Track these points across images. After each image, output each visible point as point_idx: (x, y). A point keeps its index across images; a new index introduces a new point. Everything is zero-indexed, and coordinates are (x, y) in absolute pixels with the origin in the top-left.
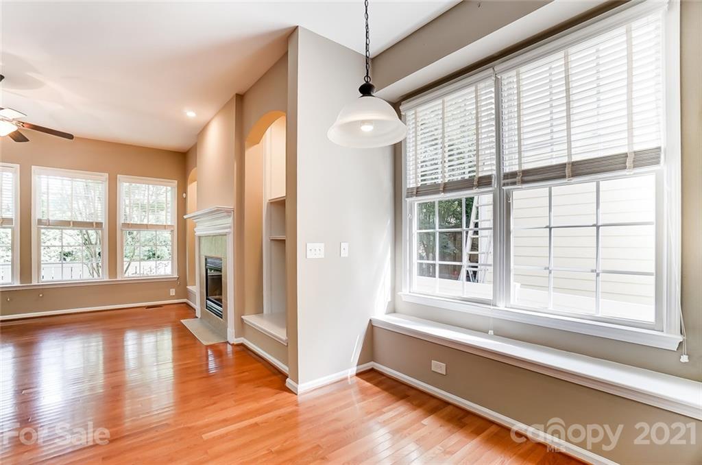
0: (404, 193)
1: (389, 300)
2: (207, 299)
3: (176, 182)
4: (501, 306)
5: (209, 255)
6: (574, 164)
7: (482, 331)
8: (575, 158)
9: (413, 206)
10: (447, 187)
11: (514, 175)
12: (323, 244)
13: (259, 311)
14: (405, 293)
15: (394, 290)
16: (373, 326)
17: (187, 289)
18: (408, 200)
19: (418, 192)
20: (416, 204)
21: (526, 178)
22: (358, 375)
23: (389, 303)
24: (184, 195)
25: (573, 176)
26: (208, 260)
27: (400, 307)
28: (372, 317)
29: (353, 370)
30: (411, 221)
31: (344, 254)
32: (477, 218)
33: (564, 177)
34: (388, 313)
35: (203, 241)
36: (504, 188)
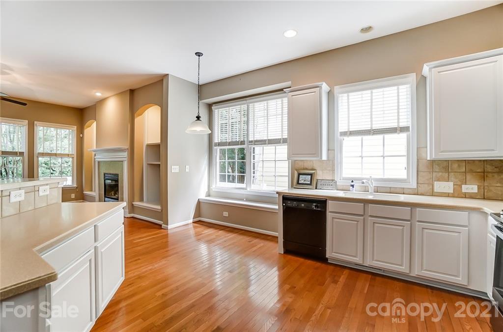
0: (213, 145)
1: (207, 190)
2: (105, 197)
3: (76, 127)
4: (248, 189)
5: (107, 172)
6: (269, 140)
7: (242, 200)
8: (269, 138)
9: (217, 150)
10: (230, 144)
11: (252, 142)
12: (178, 167)
13: (142, 200)
14: (213, 187)
15: (209, 186)
16: (200, 202)
17: (83, 194)
18: (215, 147)
19: (219, 144)
20: (218, 149)
21: (256, 143)
22: (193, 223)
23: (207, 192)
24: (81, 135)
25: (269, 144)
26: (106, 175)
27: (212, 193)
28: (200, 198)
29: (191, 221)
30: (216, 156)
31: (187, 170)
32: (254, 153)
33: (266, 144)
34: (206, 197)
35: (102, 164)
36: (250, 146)
